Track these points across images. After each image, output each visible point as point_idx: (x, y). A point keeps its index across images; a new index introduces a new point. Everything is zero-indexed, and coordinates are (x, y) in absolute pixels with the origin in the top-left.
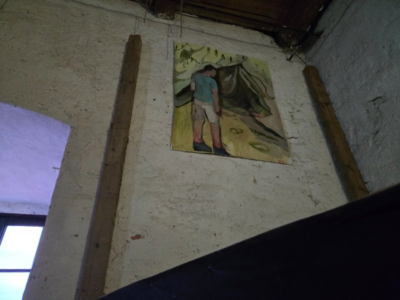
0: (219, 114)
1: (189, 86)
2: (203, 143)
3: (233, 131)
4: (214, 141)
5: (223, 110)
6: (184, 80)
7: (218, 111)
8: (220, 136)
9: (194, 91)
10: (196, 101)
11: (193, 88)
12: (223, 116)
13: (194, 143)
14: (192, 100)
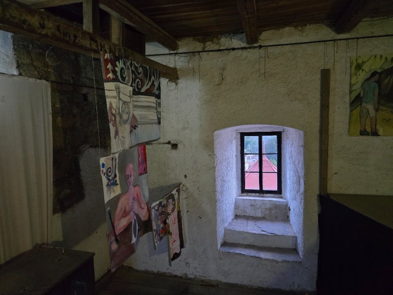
0: (377, 110)
1: (359, 94)
2: (365, 130)
3: (384, 121)
4: (371, 129)
5: (380, 107)
6: (356, 90)
7: (376, 108)
8: (376, 125)
9: (362, 97)
10: (364, 104)
11: (362, 95)
12: (380, 111)
13: (361, 131)
14: (361, 104)
